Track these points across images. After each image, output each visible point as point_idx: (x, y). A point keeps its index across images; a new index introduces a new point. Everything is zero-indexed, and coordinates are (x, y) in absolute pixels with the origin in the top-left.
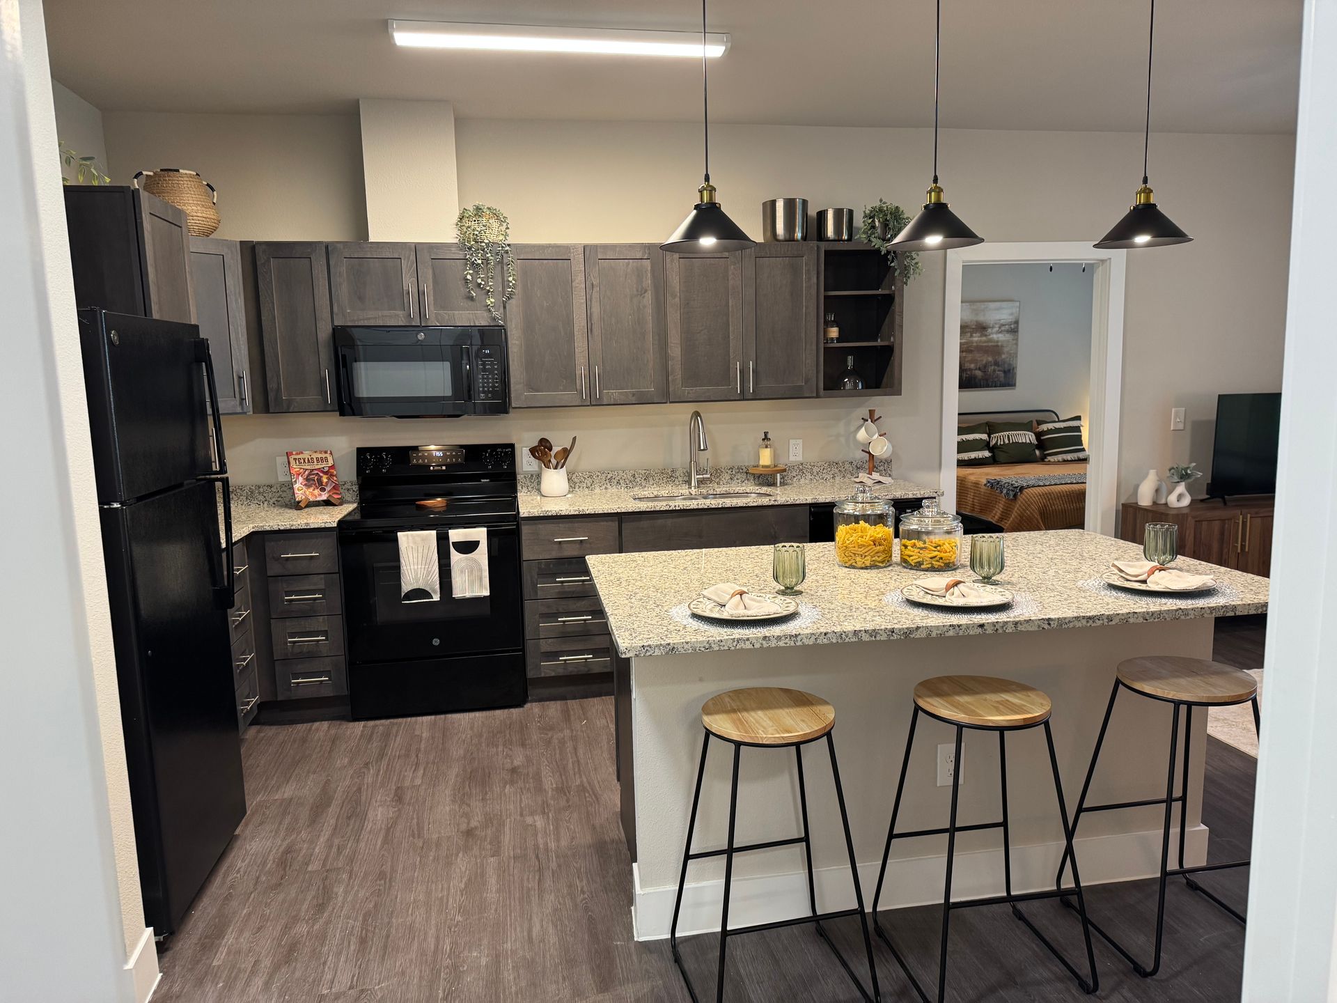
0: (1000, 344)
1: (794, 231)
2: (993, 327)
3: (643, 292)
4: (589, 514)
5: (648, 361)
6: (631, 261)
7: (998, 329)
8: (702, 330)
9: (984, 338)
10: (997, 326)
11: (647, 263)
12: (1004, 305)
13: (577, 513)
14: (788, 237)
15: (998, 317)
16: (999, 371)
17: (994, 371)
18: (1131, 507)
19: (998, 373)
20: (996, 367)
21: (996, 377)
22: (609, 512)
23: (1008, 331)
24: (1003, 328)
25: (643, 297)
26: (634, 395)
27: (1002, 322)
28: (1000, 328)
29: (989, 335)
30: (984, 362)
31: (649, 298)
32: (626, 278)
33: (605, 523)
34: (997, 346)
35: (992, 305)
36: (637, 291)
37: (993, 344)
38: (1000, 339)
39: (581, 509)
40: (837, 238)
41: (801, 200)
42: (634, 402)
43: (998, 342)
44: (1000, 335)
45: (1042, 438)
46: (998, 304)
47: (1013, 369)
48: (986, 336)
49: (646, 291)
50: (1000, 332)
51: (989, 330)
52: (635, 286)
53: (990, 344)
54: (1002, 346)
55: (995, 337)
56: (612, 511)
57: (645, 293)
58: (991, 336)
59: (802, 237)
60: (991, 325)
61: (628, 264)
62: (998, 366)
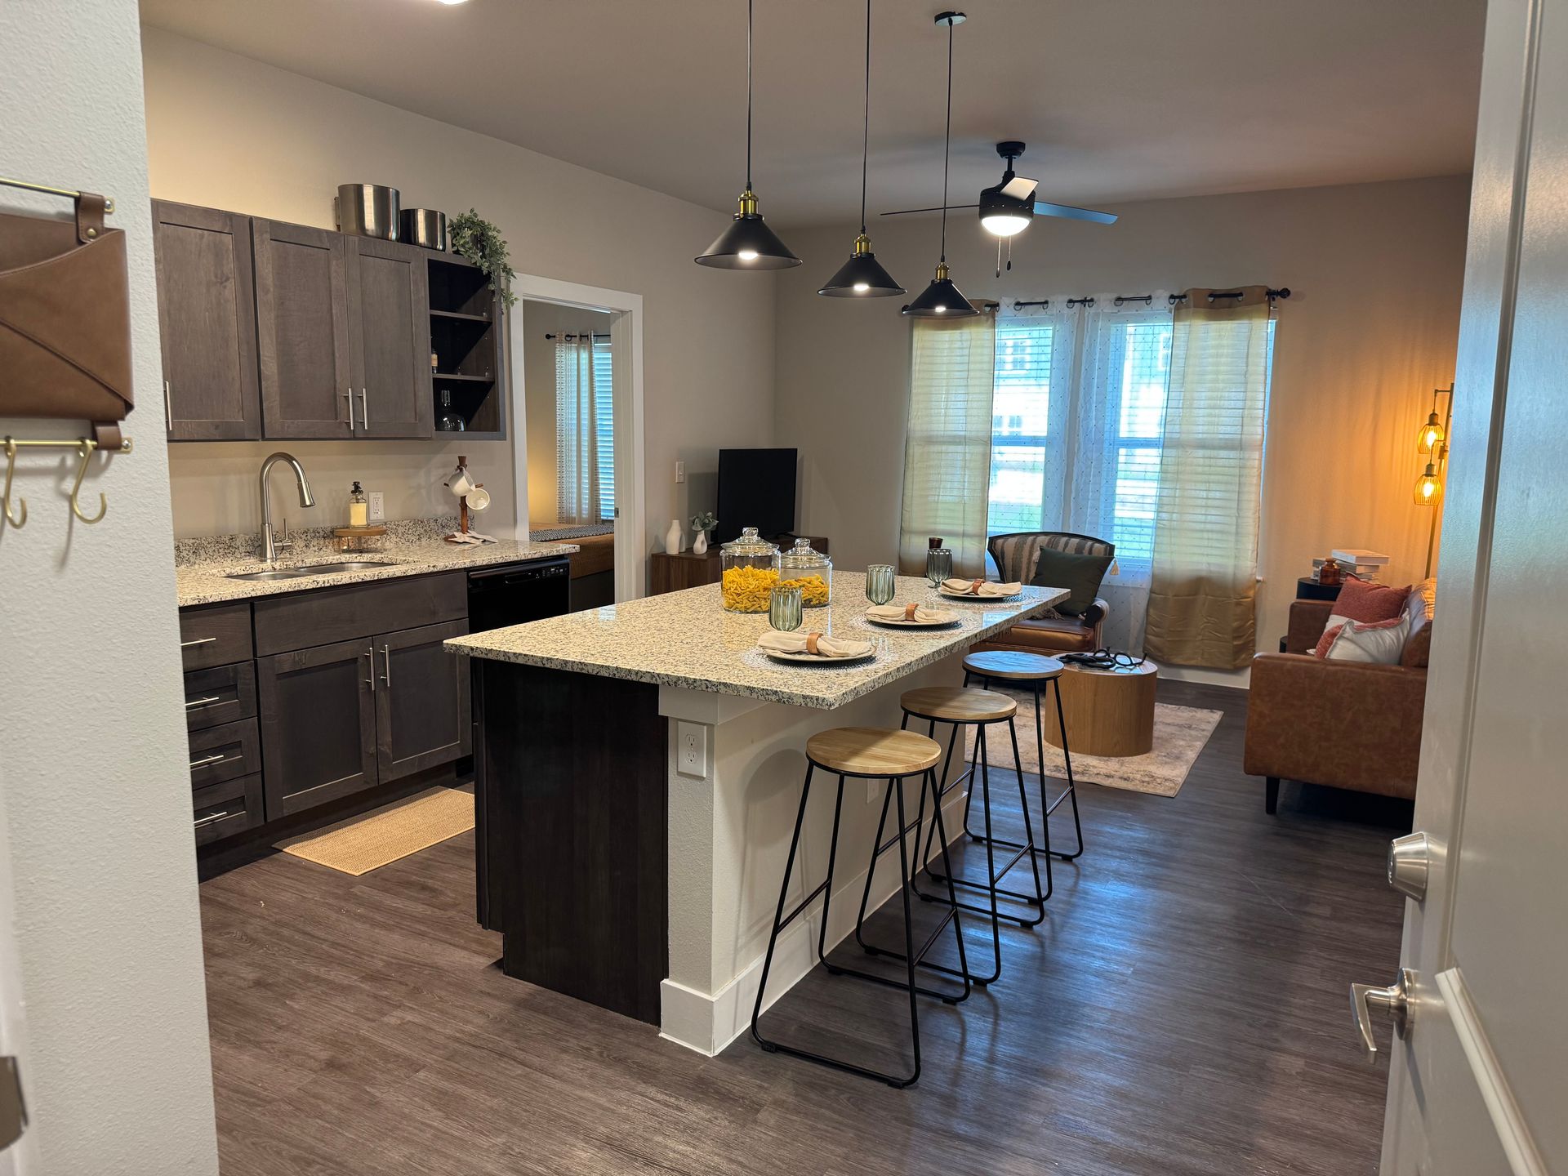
1: (388, 230)
3: (224, 279)
4: (213, 603)
5: (233, 379)
6: (206, 232)
8: (301, 342)
11: (228, 239)
13: (196, 602)
14: (380, 235)
18: (662, 556)
22: (241, 596)
25: (225, 287)
26: (217, 427)
31: (231, 290)
32: (199, 255)
33: (232, 614)
36: (216, 277)
39: (201, 596)
40: (430, 246)
41: (394, 191)
42: (218, 438)
49: (228, 279)
52: (212, 269)
56: (245, 596)
57: (226, 281)
59: (396, 239)
61: (202, 237)
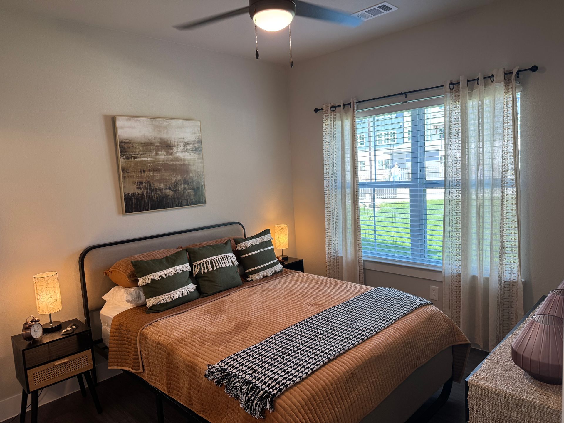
0: (186, 162)
2: (178, 146)
7: (183, 147)
9: (170, 157)
10: (182, 144)
12: (186, 123)
15: (182, 135)
16: (189, 189)
17: (185, 189)
19: (188, 191)
20: (186, 186)
21: (187, 196)
23: (193, 150)
24: (188, 147)
27: (186, 140)
28: (185, 146)
29: (175, 153)
30: (173, 181)
34: (184, 165)
35: (174, 123)
37: (180, 162)
38: (186, 158)
43: (184, 160)
44: (186, 154)
45: (242, 256)
46: (180, 122)
47: (202, 187)
48: (172, 154)
50: (186, 151)
51: (175, 149)
53: (177, 163)
54: (189, 165)
55: (181, 155)
58: (177, 155)
60: (176, 144)
62: (188, 184)
